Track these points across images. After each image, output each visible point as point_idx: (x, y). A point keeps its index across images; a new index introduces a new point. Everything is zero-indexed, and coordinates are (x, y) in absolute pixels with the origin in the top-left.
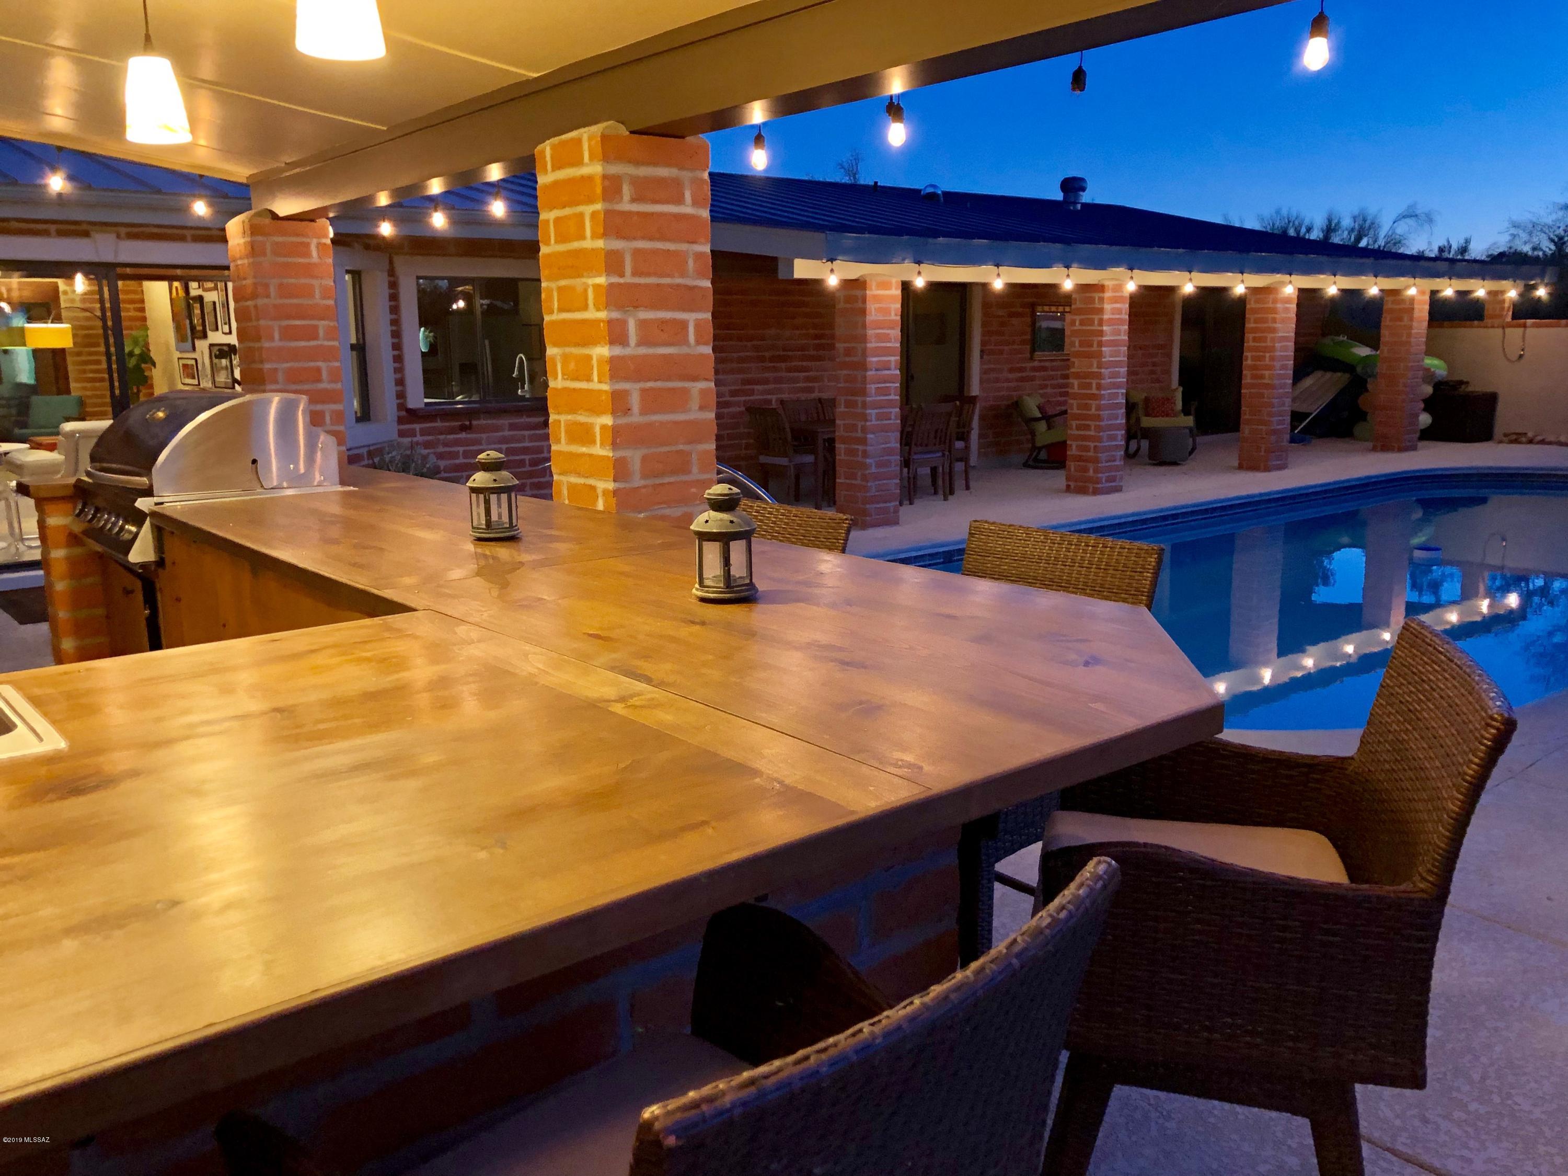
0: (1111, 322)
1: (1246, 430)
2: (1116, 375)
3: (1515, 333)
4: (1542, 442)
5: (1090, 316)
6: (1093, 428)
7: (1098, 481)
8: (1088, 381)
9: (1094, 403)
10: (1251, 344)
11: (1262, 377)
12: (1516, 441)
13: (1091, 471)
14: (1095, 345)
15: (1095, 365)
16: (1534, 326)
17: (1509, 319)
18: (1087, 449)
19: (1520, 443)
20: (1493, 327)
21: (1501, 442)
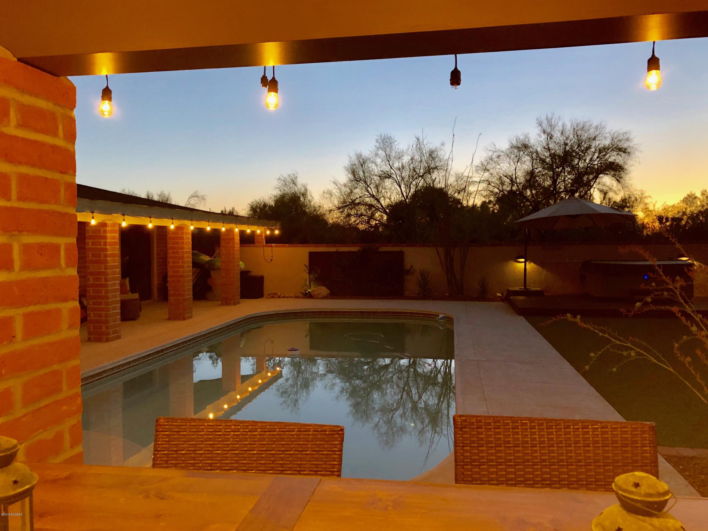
0: (112, 244)
1: (171, 299)
2: (114, 273)
3: (268, 250)
4: (284, 297)
5: (99, 240)
6: (103, 303)
7: (108, 334)
8: (99, 276)
9: (103, 289)
10: (171, 255)
11: (178, 272)
12: (273, 297)
13: (104, 328)
14: (102, 256)
15: (103, 268)
16: (276, 246)
17: (264, 244)
18: (100, 315)
19: (275, 298)
20: (259, 247)
21: (267, 298)
